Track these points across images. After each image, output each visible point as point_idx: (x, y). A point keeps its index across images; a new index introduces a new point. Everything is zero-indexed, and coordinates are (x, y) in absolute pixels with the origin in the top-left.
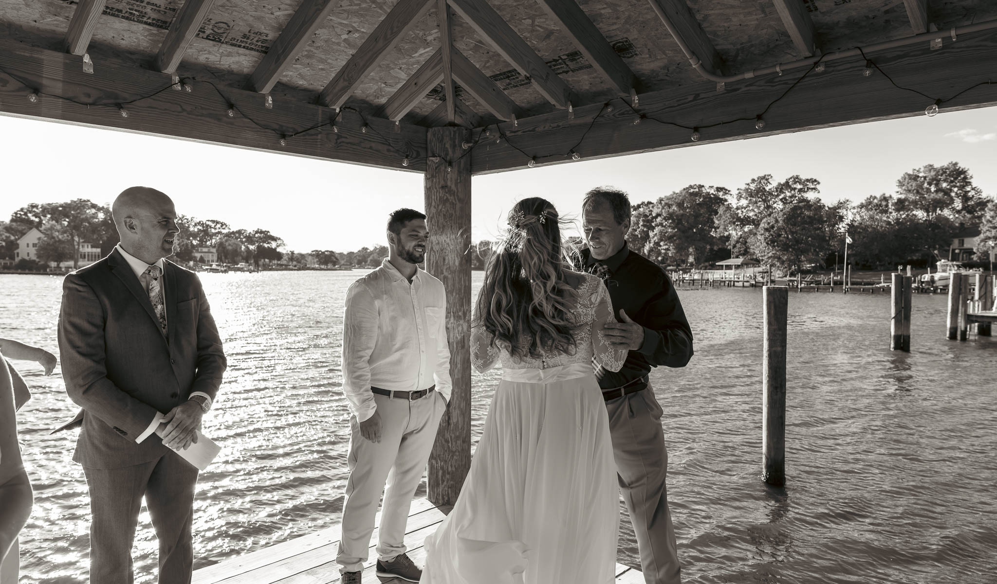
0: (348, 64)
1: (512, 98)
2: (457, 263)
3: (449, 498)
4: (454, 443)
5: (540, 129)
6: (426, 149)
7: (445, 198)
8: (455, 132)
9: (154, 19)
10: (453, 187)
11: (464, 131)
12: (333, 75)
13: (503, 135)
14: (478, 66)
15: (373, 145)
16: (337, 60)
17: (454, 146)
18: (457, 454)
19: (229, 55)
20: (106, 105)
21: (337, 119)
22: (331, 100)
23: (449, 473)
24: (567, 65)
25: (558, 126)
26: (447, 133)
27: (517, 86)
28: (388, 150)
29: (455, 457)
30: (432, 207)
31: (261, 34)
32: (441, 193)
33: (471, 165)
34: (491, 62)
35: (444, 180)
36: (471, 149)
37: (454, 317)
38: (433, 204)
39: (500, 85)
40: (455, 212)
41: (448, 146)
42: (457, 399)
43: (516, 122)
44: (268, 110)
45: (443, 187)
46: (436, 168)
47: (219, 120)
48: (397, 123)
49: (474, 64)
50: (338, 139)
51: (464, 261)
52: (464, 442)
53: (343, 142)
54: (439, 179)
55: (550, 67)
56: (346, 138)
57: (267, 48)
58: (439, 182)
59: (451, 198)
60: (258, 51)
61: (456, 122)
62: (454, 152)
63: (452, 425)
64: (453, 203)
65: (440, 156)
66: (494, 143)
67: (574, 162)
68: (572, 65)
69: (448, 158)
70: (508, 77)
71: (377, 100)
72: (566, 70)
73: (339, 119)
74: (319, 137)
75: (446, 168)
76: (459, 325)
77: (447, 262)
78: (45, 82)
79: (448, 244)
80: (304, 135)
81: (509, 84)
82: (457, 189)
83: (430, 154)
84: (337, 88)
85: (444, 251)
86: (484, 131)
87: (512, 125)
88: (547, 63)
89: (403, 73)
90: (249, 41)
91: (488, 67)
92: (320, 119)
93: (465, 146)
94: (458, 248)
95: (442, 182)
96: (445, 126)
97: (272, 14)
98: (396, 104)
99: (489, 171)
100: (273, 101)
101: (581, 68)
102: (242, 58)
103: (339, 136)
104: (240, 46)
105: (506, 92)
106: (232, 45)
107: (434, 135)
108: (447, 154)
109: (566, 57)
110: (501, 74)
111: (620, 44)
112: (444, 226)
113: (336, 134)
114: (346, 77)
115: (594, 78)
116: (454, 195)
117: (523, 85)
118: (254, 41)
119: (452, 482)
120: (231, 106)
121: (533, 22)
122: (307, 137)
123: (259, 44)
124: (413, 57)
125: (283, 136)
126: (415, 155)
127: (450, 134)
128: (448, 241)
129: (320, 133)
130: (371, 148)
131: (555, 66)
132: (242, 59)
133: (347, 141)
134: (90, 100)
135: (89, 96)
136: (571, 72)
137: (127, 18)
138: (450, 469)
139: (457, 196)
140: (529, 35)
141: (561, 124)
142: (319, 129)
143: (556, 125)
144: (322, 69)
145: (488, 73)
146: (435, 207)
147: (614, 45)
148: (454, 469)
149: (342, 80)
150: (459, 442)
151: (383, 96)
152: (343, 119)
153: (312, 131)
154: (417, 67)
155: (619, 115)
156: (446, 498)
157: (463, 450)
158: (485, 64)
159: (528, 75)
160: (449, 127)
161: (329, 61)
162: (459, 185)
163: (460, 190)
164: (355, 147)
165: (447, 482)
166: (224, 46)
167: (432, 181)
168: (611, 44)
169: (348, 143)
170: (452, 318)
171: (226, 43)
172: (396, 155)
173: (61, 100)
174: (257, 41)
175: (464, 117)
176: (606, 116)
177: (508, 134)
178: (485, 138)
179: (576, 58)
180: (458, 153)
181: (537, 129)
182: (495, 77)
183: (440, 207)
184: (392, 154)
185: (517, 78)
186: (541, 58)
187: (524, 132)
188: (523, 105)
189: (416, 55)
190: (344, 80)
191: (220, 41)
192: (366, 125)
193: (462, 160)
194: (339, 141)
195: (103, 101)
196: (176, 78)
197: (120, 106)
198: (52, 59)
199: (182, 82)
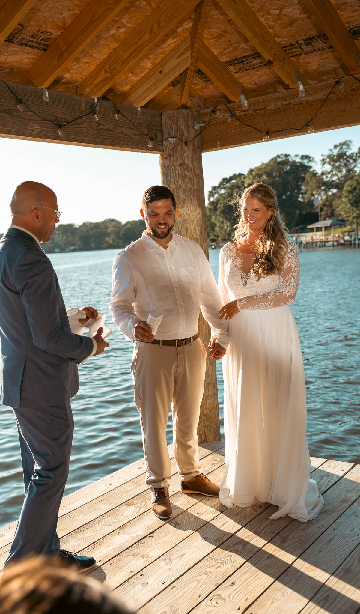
0: (109, 56)
1: (241, 81)
2: (198, 232)
3: (206, 436)
5: (271, 107)
6: (162, 131)
7: (184, 174)
8: (188, 114)
10: (190, 164)
11: (195, 113)
12: (93, 67)
13: (233, 115)
14: (216, 53)
15: (123, 130)
16: (100, 53)
17: (188, 127)
18: (210, 398)
19: (16, 53)
22: (91, 91)
24: (302, 49)
25: (290, 104)
26: (181, 115)
27: (249, 69)
28: (135, 135)
29: (208, 401)
30: (171, 184)
31: (46, 33)
32: (180, 170)
33: (201, 144)
34: (231, 49)
35: (182, 159)
36: (202, 129)
38: (173, 180)
39: (231, 68)
40: (193, 186)
41: (182, 127)
43: (246, 102)
44: (46, 103)
45: (181, 165)
46: (173, 148)
47: (11, 114)
48: (139, 109)
49: (213, 51)
50: (98, 126)
51: (203, 230)
52: (214, 387)
53: (101, 129)
54: (177, 157)
55: (286, 51)
56: (104, 125)
57: (48, 45)
58: (177, 160)
59: (189, 174)
60: (39, 49)
61: (188, 105)
62: (188, 133)
64: (191, 179)
65: (176, 138)
66: (225, 121)
67: (309, 133)
68: (306, 49)
69: (184, 139)
70: (242, 62)
71: (121, 89)
72: (299, 53)
73: (97, 108)
74: (84, 125)
75: (182, 147)
77: (189, 231)
79: (189, 215)
80: (73, 125)
81: (242, 68)
82: (193, 166)
83: (166, 135)
84: (98, 80)
85: (186, 222)
86: (214, 112)
87: (242, 105)
88: (283, 48)
89: (149, 63)
90: (35, 40)
91: (225, 54)
92: (84, 109)
93: (197, 127)
94: (198, 218)
95: (180, 161)
96: (178, 109)
97: (61, 14)
98: (140, 92)
99: (220, 148)
100: (49, 94)
101: (315, 51)
102: (25, 56)
103: (99, 124)
104: (26, 45)
105: (236, 76)
106: (21, 44)
107: (169, 118)
108: (182, 135)
109: (303, 42)
110: (236, 60)
111: (356, 29)
112: (184, 200)
113: (97, 122)
114: (107, 70)
115: (323, 59)
116: (191, 172)
117: (255, 68)
119: (207, 423)
120: (20, 102)
121: (281, 12)
122: (75, 126)
123: (43, 42)
124: (162, 48)
125: (60, 127)
126: (154, 137)
127: (184, 117)
128: (189, 212)
129: (85, 122)
130: (122, 133)
131: (290, 50)
133: (105, 127)
136: (303, 55)
138: (205, 412)
139: (194, 172)
140: (273, 23)
141: (292, 102)
142: (84, 118)
143: (287, 102)
144: (86, 63)
145: (224, 59)
146: (175, 184)
147: (351, 29)
148: (208, 411)
149: (103, 72)
150: (210, 388)
151: (127, 84)
152: (100, 107)
153: (79, 121)
154: (162, 56)
155: (351, 90)
156: (204, 437)
157: (213, 394)
158: (224, 51)
159: (272, 59)
160: (182, 110)
161: (94, 55)
162: (195, 162)
163: (195, 166)
164: (111, 133)
165: (204, 423)
166: (14, 45)
167: (170, 160)
168: (348, 29)
169: (105, 130)
171: (17, 43)
172: (140, 138)
174: (42, 40)
175: (193, 100)
176: (337, 92)
177: (238, 113)
178: (213, 119)
179: (312, 42)
180: (192, 134)
181: (268, 108)
182: (230, 63)
183: (180, 183)
184: (137, 137)
185: (251, 62)
186: (279, 44)
187: (254, 111)
188: (250, 86)
189: (165, 45)
190: (106, 72)
191: (13, 42)
192: (118, 112)
193: (195, 140)
194: (99, 128)
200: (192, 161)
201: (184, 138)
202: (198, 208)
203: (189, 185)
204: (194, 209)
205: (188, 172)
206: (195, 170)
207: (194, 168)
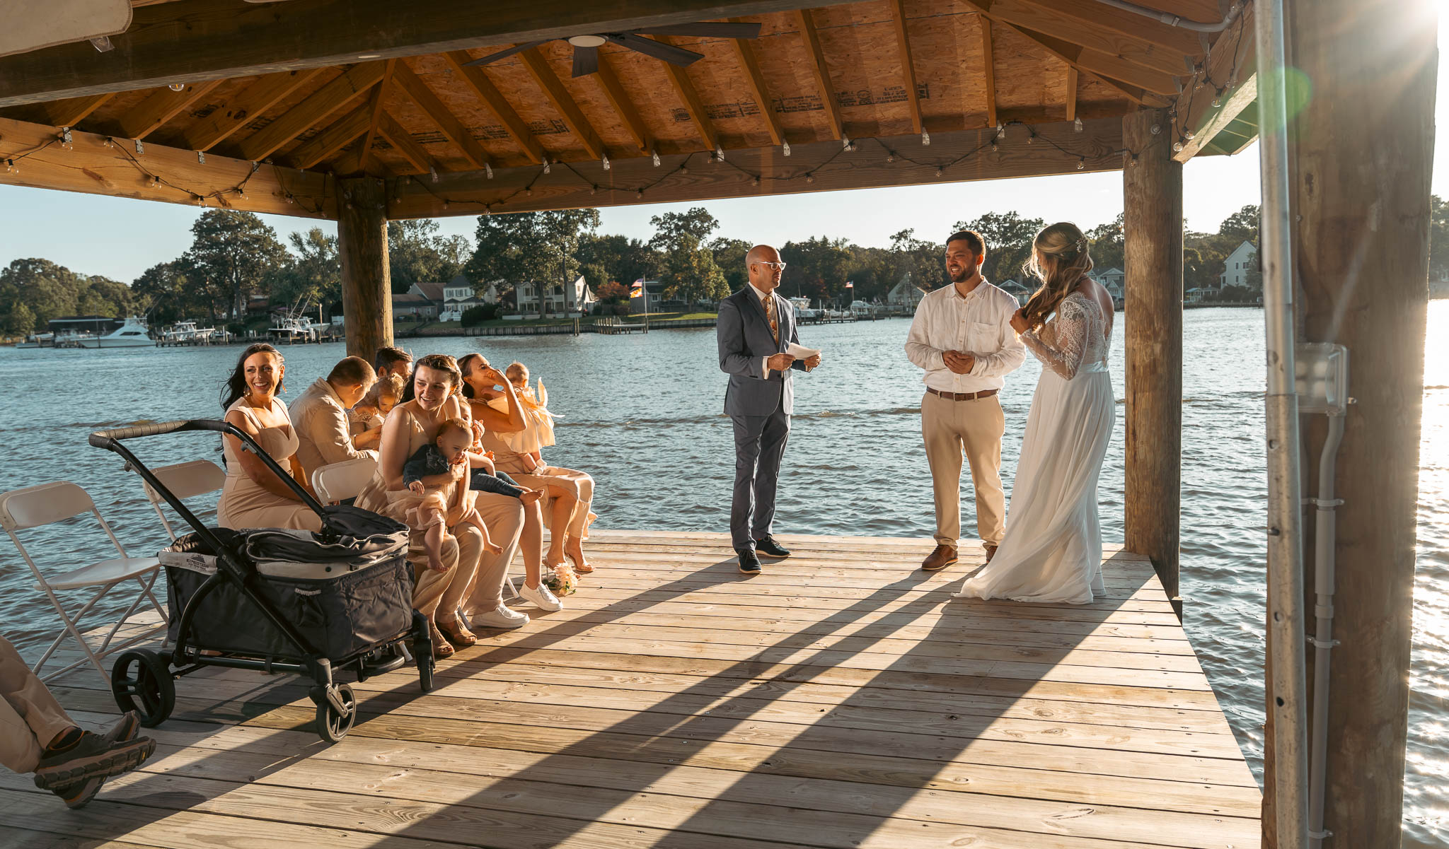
2: (1144, 274)
4: (1140, 483)
6: (1121, 142)
7: (1132, 197)
8: (1142, 117)
10: (1140, 183)
11: (1155, 113)
15: (1044, 153)
17: (1141, 134)
18: (1145, 496)
19: (886, 109)
20: (798, 176)
21: (999, 136)
23: (1135, 517)
28: (1065, 155)
31: (895, 88)
32: (1129, 192)
35: (1131, 177)
37: (1141, 336)
40: (1142, 213)
41: (1134, 135)
42: (1145, 432)
44: (926, 147)
45: (1130, 185)
48: (1077, 122)
50: (999, 157)
53: (1006, 159)
56: (1010, 153)
59: (1137, 196)
60: (904, 100)
62: (1140, 143)
63: (1139, 462)
64: (1140, 203)
71: (1055, 102)
73: (1002, 136)
74: (979, 159)
76: (1147, 346)
77: (1133, 272)
78: (762, 170)
79: (1134, 251)
80: (962, 162)
82: (1145, 184)
83: (1124, 148)
85: (1132, 259)
89: (1056, 73)
90: (892, 96)
92: (980, 142)
93: (1154, 131)
100: (930, 138)
103: (999, 154)
104: (888, 101)
106: (882, 102)
108: (1134, 145)
112: (1132, 231)
113: (997, 152)
116: (1141, 193)
118: (895, 94)
119: (1138, 528)
122: (966, 162)
123: (900, 95)
126: (1105, 152)
127: (1137, 121)
129: (980, 156)
130: (1042, 157)
132: (897, 109)
133: (1013, 156)
134: (789, 175)
135: (788, 172)
137: (802, 110)
138: (1136, 512)
139: (1145, 193)
142: (979, 152)
148: (1140, 513)
151: (1058, 97)
152: (1005, 135)
153: (971, 156)
160: (1136, 112)
164: (1021, 161)
166: (877, 105)
167: (1126, 179)
169: (1012, 158)
170: (1139, 338)
171: (877, 103)
172: (1077, 157)
173: (772, 181)
174: (898, 94)
180: (1146, 143)
184: (1071, 157)
191: (871, 103)
192: (1034, 135)
193: (1151, 150)
194: (1001, 159)
195: (798, 174)
196: (846, 142)
197: (808, 175)
198: (766, 153)
199: (851, 144)
200: (1144, 179)
201: (1135, 149)
202: (1148, 241)
203: (1138, 211)
204: (1141, 242)
205: (1137, 193)
206: (1148, 191)
207: (1145, 188)
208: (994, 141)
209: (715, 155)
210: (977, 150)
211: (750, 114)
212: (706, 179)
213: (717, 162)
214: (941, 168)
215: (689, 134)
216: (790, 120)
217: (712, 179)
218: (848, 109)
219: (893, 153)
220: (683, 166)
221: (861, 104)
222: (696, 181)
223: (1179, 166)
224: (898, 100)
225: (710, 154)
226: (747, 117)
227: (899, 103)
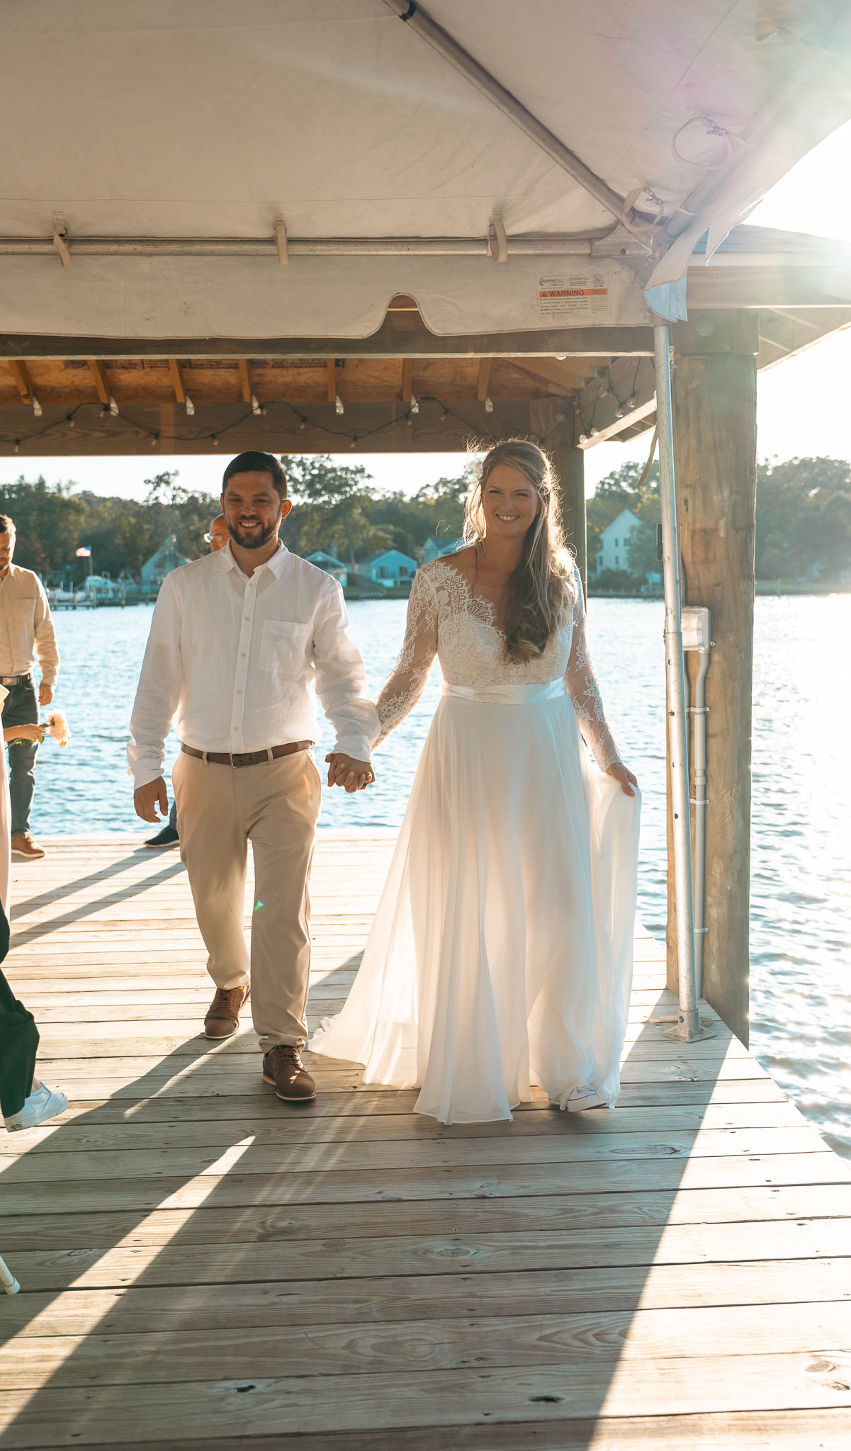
9: (228, 364)
20: (203, 438)
21: (413, 410)
41: (541, 420)
44: (339, 416)
47: (293, 433)
50: (413, 431)
56: (424, 429)
62: (547, 428)
73: (416, 410)
74: (393, 433)
78: (162, 428)
80: (377, 434)
92: (393, 415)
100: (343, 406)
103: (413, 429)
104: (302, 367)
108: (541, 430)
118: (310, 361)
122: (379, 435)
125: (353, 438)
129: (393, 429)
132: (310, 375)
134: (193, 436)
135: (191, 433)
137: (210, 368)
142: (393, 425)
153: (385, 429)
166: (290, 369)
169: (426, 434)
171: (290, 367)
173: (173, 440)
191: (284, 367)
192: (447, 412)
193: (556, 436)
194: (415, 433)
195: (203, 435)
196: (255, 404)
197: (213, 437)
198: (166, 409)
199: (261, 407)
201: (542, 434)
208: (408, 415)
209: (107, 408)
210: (391, 423)
211: (151, 367)
212: (97, 434)
213: (110, 416)
214: (355, 439)
215: (76, 383)
216: (195, 377)
217: (104, 435)
218: (259, 371)
219: (304, 420)
220: (69, 418)
221: (273, 367)
222: (87, 435)
223: (581, 451)
224: (313, 367)
225: (102, 406)
226: (148, 370)
227: (312, 369)
